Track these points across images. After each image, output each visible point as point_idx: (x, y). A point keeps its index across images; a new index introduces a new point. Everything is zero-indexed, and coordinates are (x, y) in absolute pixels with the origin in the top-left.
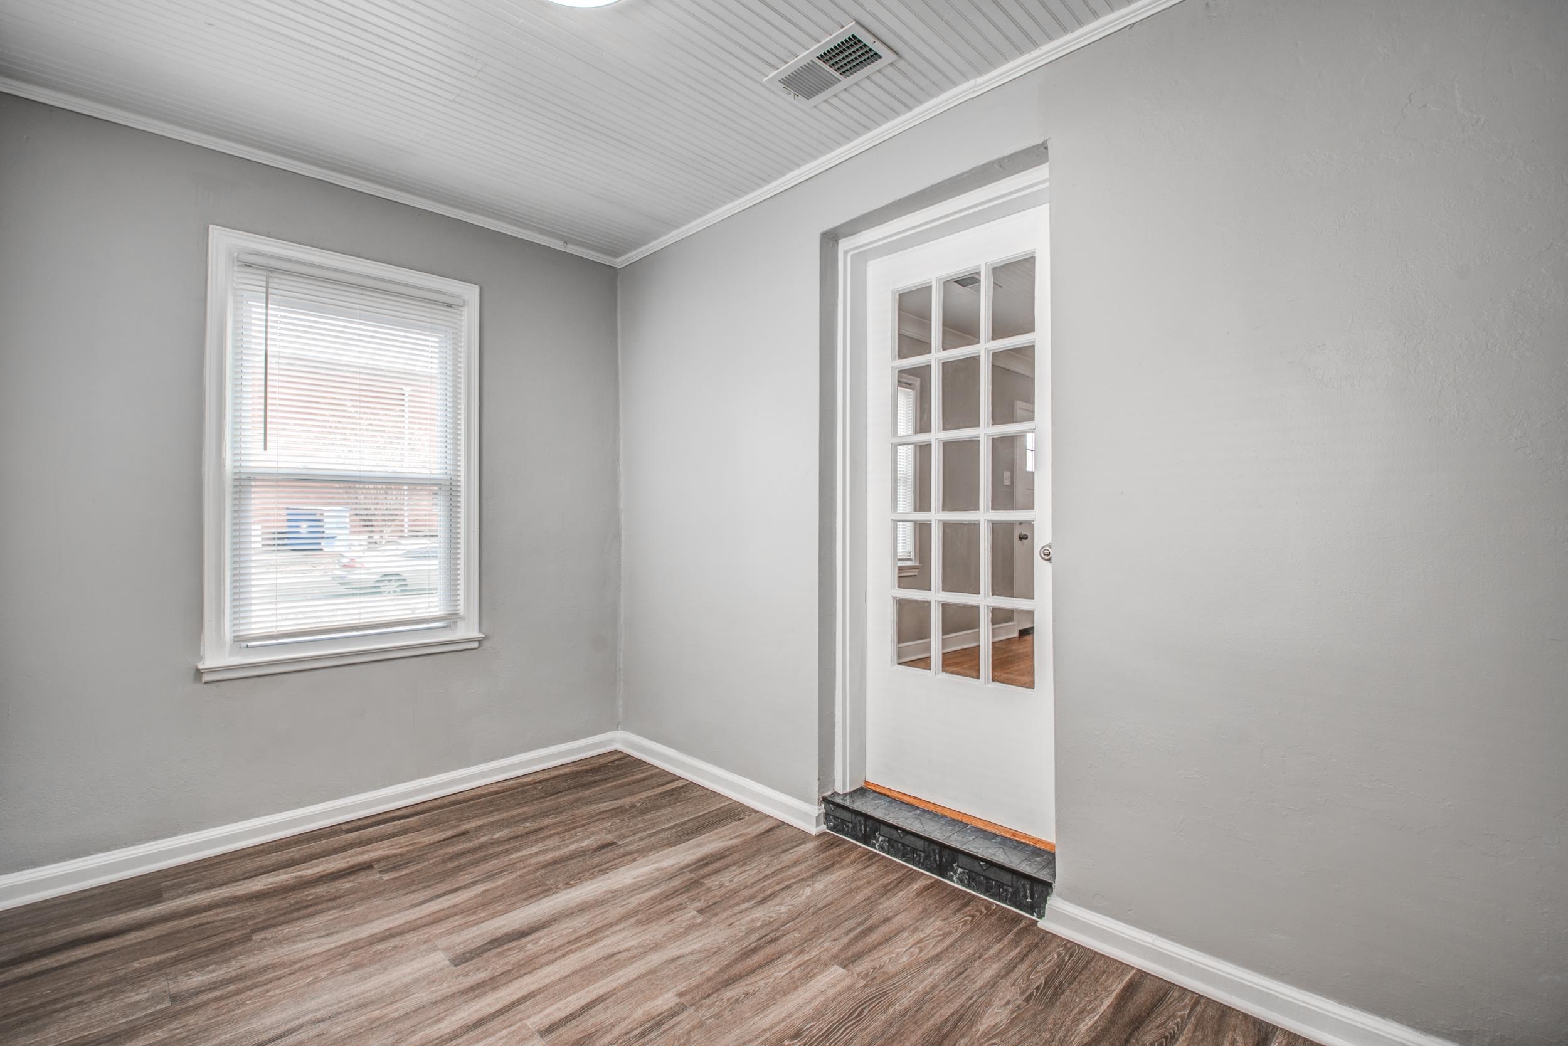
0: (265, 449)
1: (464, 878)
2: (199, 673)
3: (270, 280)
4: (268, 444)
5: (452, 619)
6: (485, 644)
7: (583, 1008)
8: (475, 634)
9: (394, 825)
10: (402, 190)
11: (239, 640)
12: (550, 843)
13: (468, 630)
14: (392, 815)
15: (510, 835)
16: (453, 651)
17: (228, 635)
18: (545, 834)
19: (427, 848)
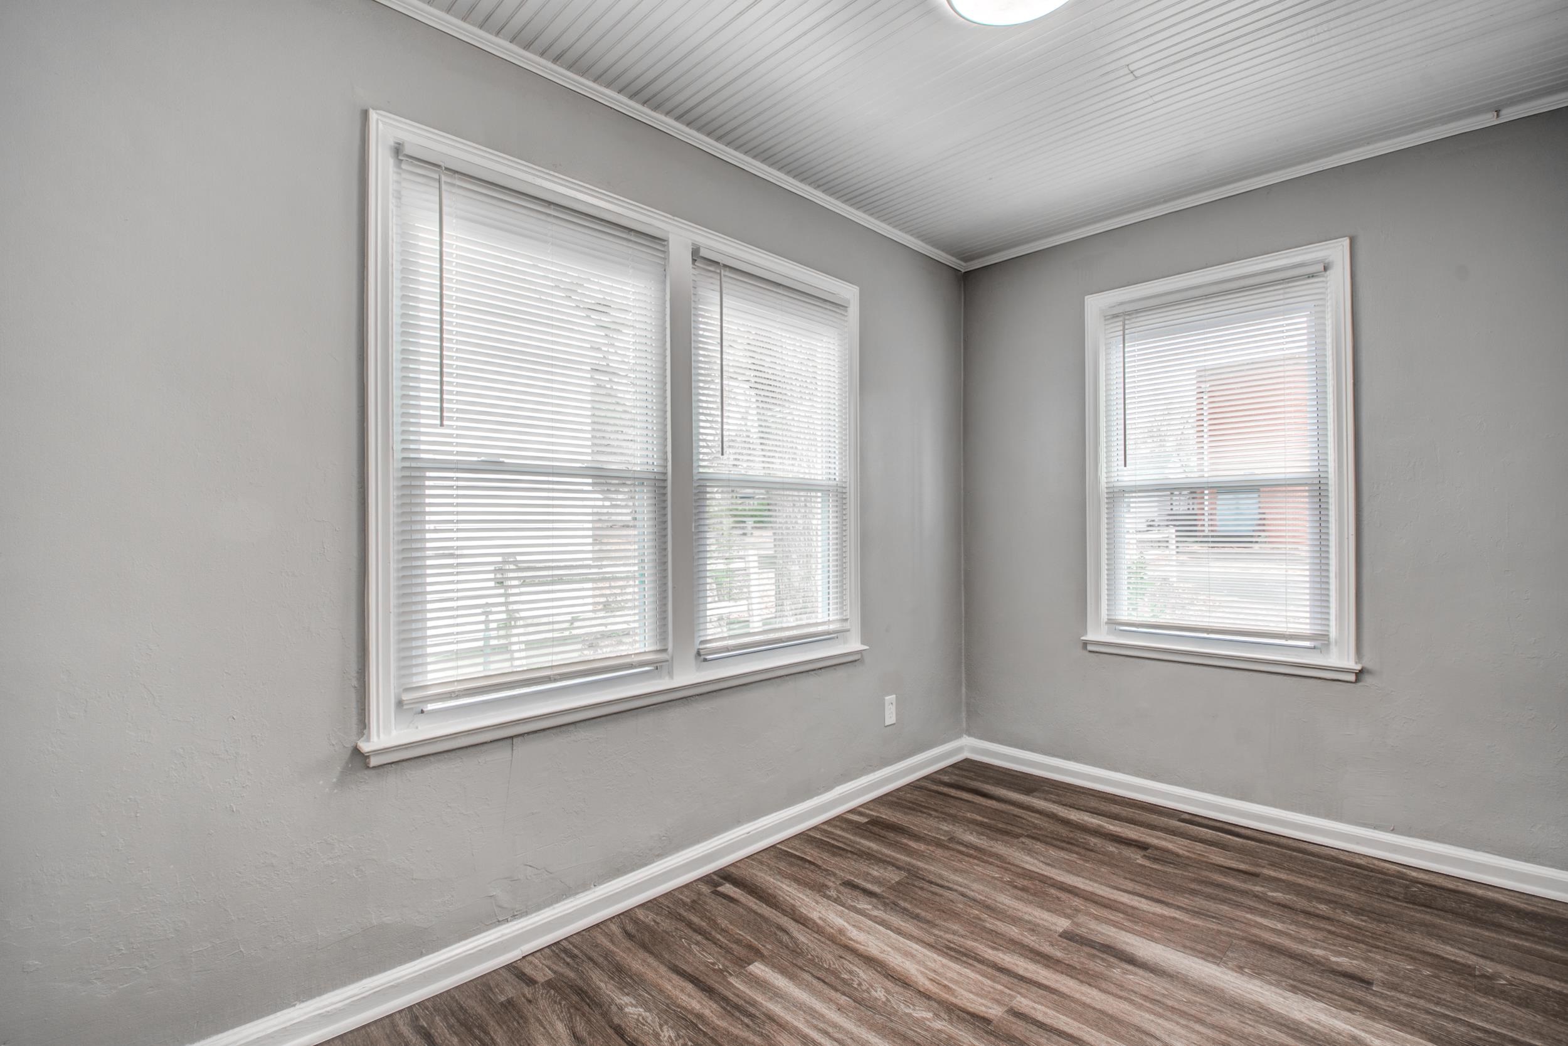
0: (1125, 466)
1: (1183, 900)
2: (1085, 644)
3: (1127, 322)
4: (1128, 462)
5: (1321, 641)
6: (1368, 680)
7: (1056, 1030)
8: (1352, 664)
9: (1218, 836)
10: (1246, 178)
11: (1112, 623)
12: (1305, 933)
13: (1342, 658)
14: (1233, 828)
15: (1284, 902)
16: (1320, 678)
17: (1104, 616)
18: (1317, 924)
19: (1204, 864)
